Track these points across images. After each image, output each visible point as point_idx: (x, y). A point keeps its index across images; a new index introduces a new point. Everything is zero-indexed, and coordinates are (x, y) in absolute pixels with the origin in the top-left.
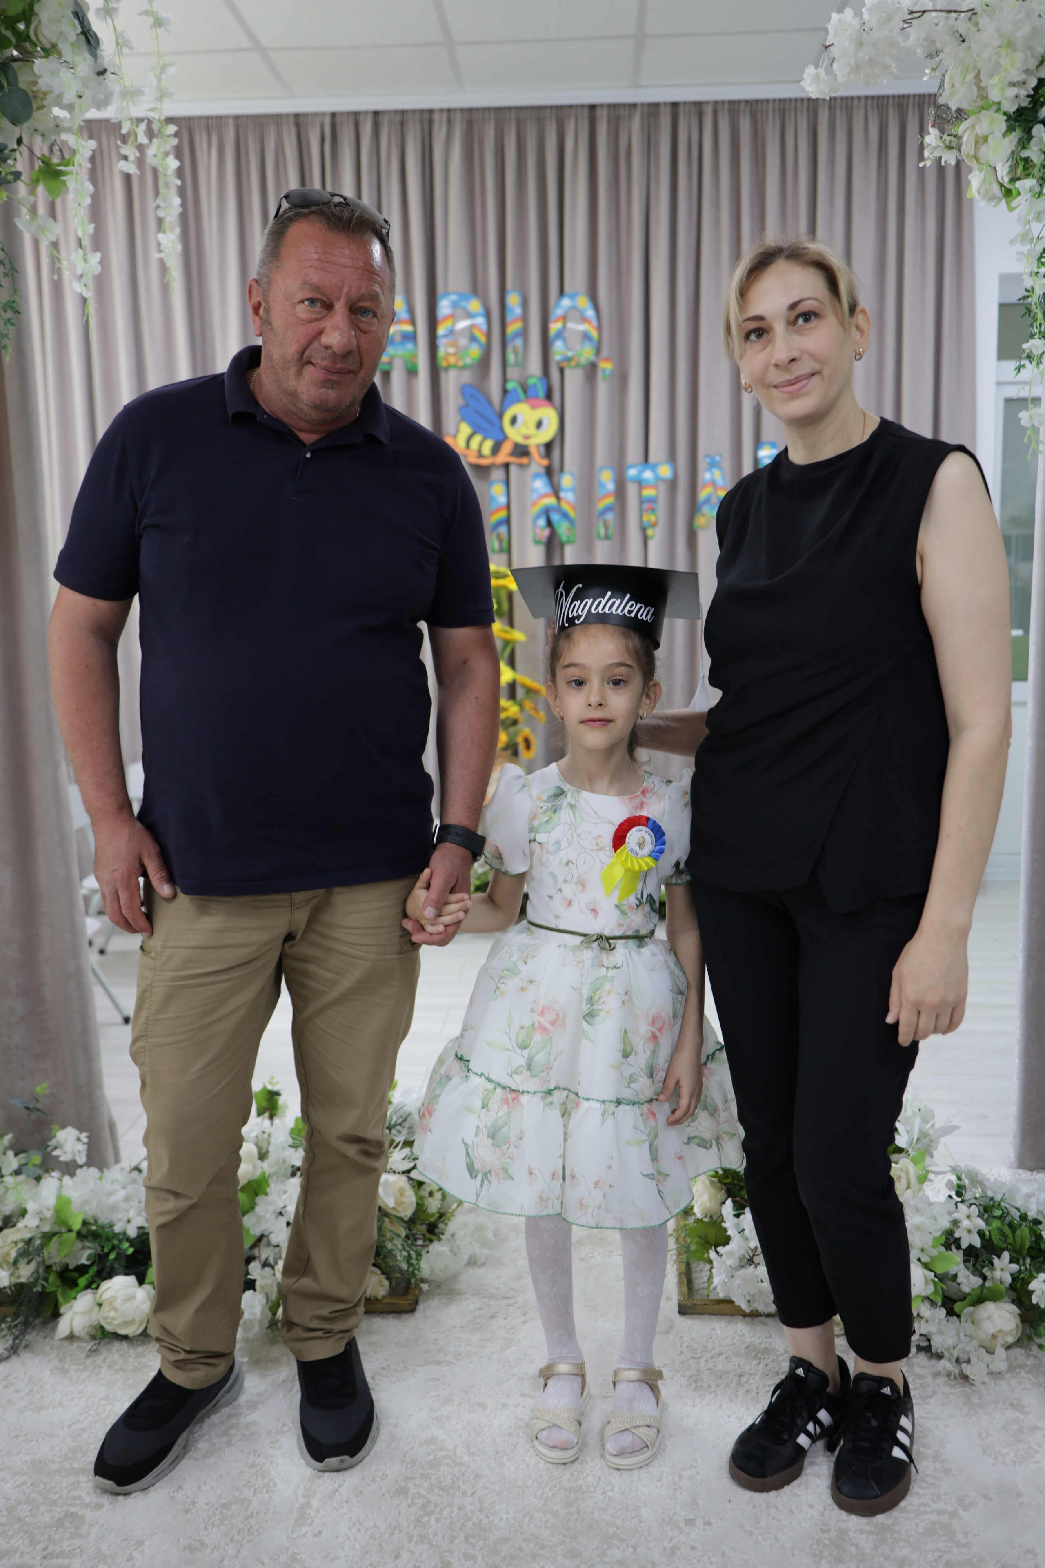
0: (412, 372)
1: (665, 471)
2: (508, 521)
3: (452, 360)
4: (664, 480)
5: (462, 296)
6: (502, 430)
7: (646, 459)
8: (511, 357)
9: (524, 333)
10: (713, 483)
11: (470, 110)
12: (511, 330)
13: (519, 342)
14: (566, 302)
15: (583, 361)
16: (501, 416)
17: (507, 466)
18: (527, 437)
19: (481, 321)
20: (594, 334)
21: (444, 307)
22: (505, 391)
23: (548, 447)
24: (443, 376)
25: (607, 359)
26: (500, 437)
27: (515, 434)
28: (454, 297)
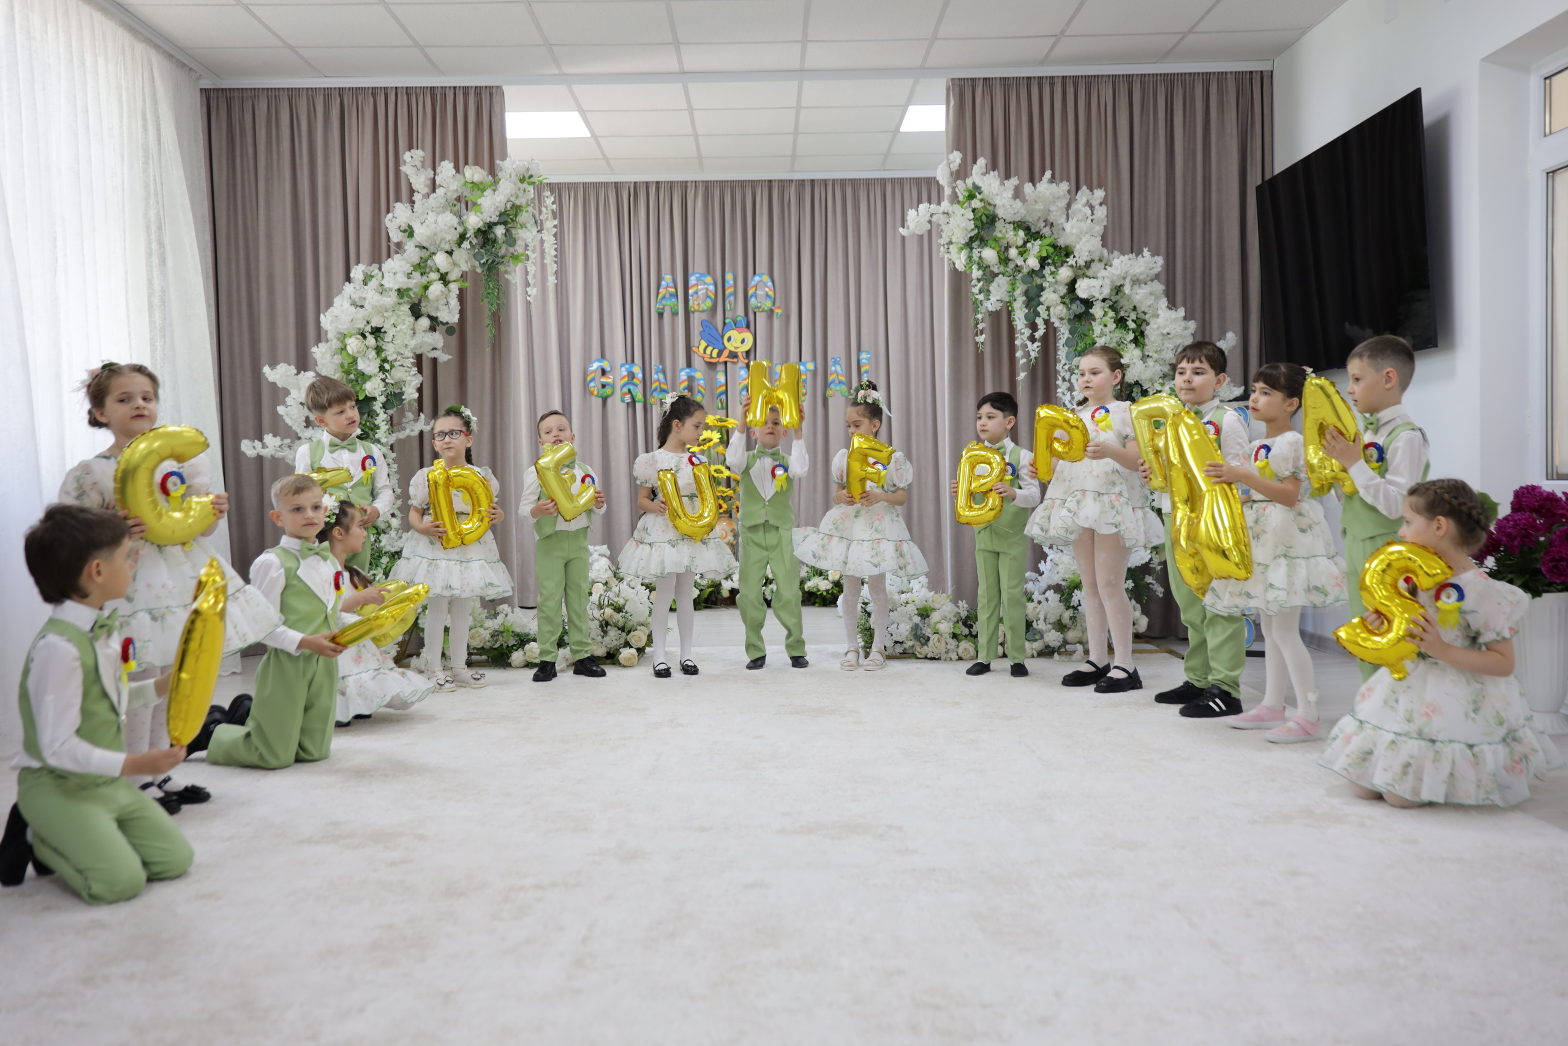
0: (675, 314)
1: (811, 366)
2: (726, 392)
3: (696, 307)
4: (810, 371)
5: (702, 275)
6: (723, 344)
7: (800, 360)
8: (728, 306)
9: (735, 294)
10: (836, 372)
11: (707, 182)
12: (727, 292)
13: (732, 298)
14: (757, 278)
15: (766, 308)
16: (722, 337)
17: (726, 363)
18: (736, 348)
19: (712, 288)
20: (771, 293)
21: (692, 280)
22: (725, 323)
23: (748, 353)
24: (691, 315)
25: (778, 308)
26: (722, 348)
27: (730, 346)
28: (697, 275)
